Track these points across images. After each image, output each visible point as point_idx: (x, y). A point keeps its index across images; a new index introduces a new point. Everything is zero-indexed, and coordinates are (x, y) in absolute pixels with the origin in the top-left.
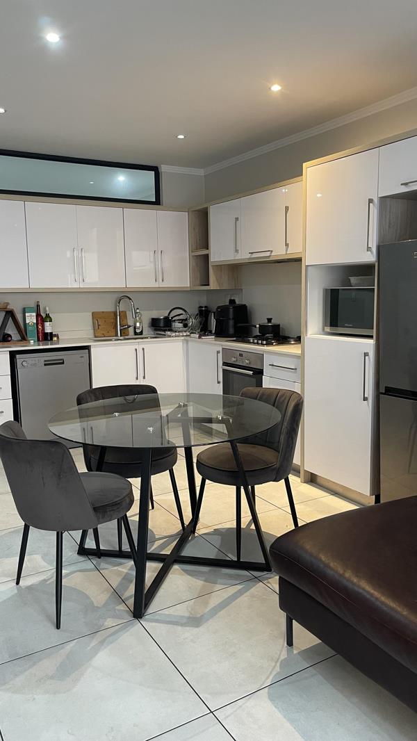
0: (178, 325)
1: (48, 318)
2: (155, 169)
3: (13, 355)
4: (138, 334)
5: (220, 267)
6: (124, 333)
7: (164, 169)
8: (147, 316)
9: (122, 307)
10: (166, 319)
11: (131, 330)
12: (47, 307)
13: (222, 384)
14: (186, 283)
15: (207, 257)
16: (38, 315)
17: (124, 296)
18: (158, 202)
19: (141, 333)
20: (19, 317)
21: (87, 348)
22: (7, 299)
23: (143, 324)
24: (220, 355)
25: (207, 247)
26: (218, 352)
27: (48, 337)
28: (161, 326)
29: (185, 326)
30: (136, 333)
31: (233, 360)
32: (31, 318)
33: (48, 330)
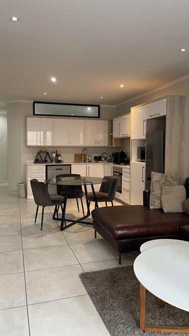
0: (103, 159)
1: (60, 155)
2: (99, 106)
3: (47, 166)
4: (90, 162)
5: (117, 139)
6: (85, 161)
7: (101, 106)
8: (93, 156)
9: (85, 152)
10: (99, 156)
11: (87, 160)
12: (59, 152)
14: (106, 145)
15: (112, 136)
16: (56, 154)
17: (85, 148)
18: (99, 117)
19: (91, 161)
20: (50, 155)
21: (70, 165)
22: (47, 149)
23: (92, 158)
25: (112, 133)
27: (59, 161)
28: (98, 159)
29: (105, 159)
30: (89, 161)
32: (54, 155)
33: (59, 159)
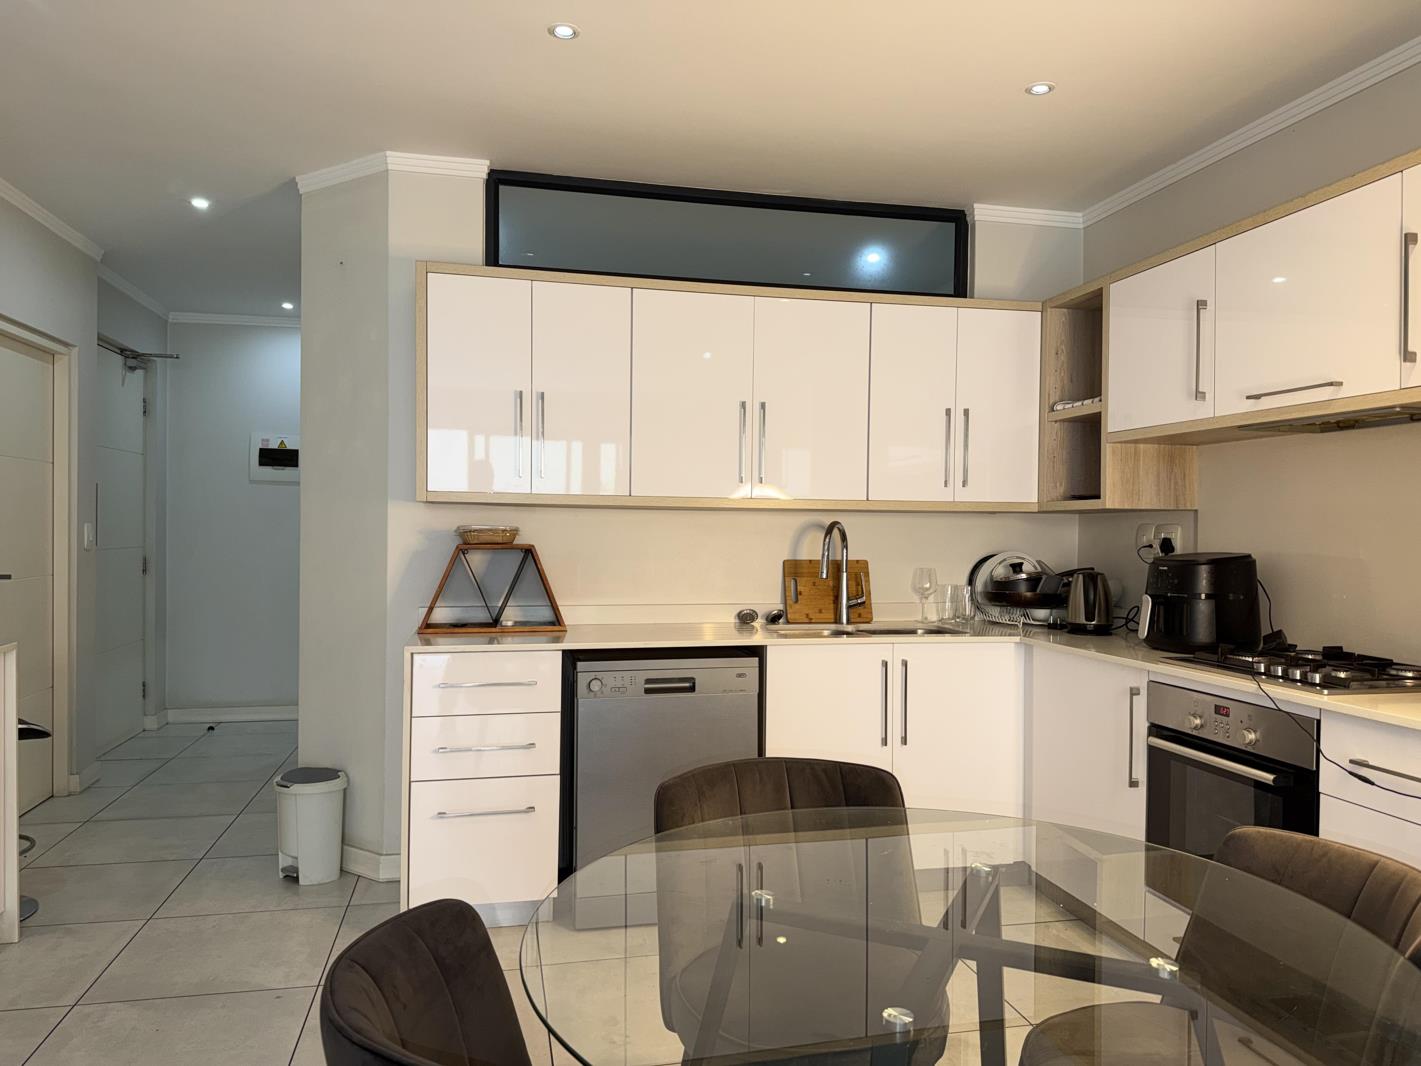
13: (1142, 790)
24: (1141, 702)
26: (1134, 692)
31: (1191, 724)
